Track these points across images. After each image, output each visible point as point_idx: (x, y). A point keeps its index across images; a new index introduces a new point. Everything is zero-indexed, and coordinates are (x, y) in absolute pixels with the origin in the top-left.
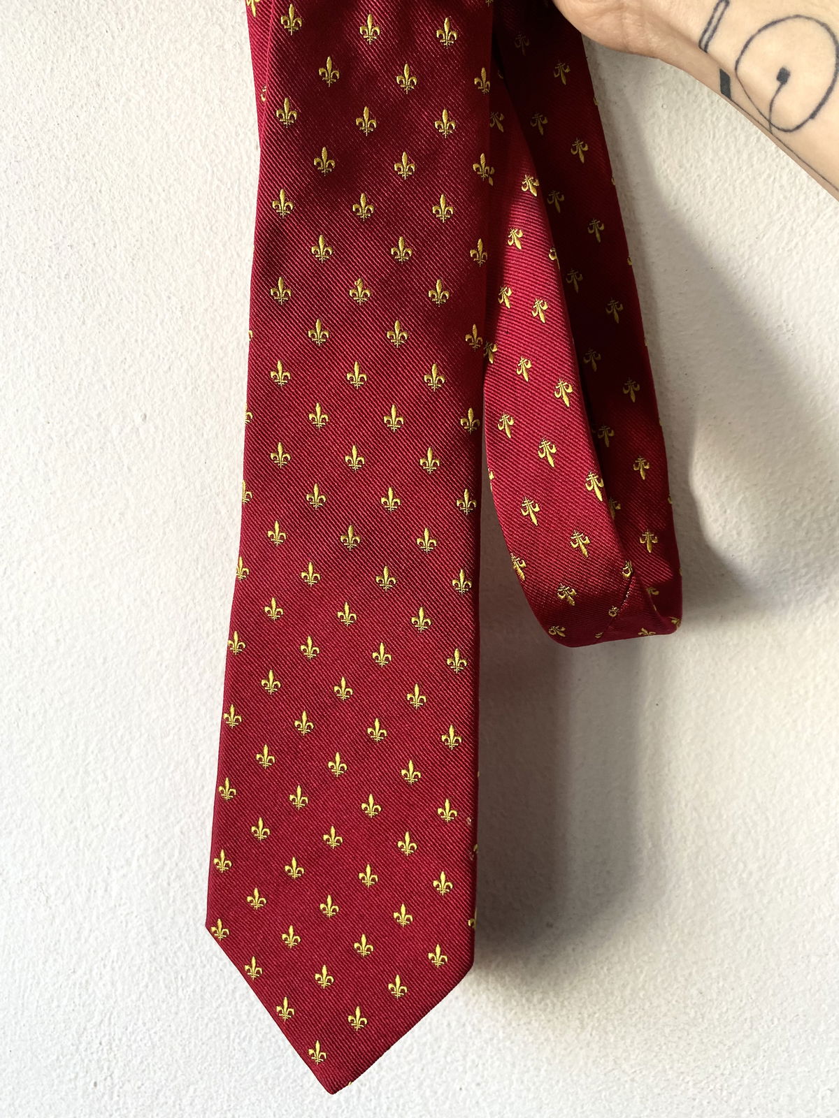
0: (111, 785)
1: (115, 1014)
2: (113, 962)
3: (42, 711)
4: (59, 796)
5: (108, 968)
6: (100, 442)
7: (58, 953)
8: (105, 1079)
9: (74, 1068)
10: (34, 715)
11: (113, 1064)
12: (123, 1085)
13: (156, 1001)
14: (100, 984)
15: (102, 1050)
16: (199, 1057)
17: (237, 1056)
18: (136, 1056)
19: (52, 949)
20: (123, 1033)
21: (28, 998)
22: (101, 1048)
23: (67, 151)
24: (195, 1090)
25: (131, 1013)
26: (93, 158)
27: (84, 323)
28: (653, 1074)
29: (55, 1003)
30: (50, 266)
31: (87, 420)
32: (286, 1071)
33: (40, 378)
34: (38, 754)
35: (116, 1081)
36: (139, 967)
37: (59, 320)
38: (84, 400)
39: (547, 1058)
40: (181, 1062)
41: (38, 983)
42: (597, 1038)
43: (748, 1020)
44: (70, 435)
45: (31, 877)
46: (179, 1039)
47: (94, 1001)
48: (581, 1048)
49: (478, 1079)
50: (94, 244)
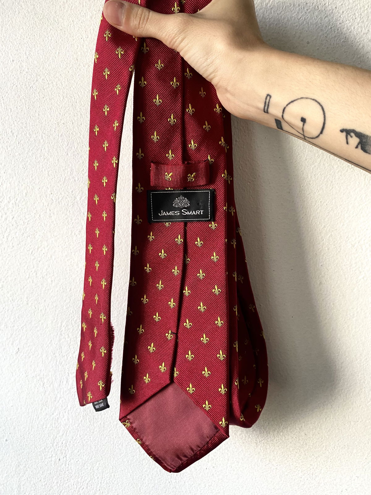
0: (71, 339)
1: (68, 432)
2: (69, 411)
3: (45, 309)
4: (50, 343)
5: (67, 413)
6: (72, 202)
7: (47, 406)
8: (64, 458)
9: (51, 453)
10: (41, 310)
11: (67, 452)
12: (71, 460)
13: (85, 427)
14: (63, 419)
15: (63, 446)
16: (102, 450)
17: (117, 451)
18: (76, 449)
19: (44, 404)
20: (71, 440)
21: (34, 423)
22: (62, 445)
23: (64, 85)
24: (99, 464)
25: (75, 432)
26: (74, 88)
27: (67, 154)
28: (285, 466)
29: (44, 427)
30: (55, 131)
31: (67, 193)
32: (136, 458)
33: (49, 176)
34: (42, 326)
35: (67, 459)
36: (79, 413)
37: (57, 152)
38: (66, 185)
39: (242, 458)
40: (94, 452)
41: (38, 418)
42: (263, 451)
43: (325, 447)
44: (60, 199)
45: (37, 375)
46: (94, 443)
47: (60, 426)
48: (256, 455)
49: (214, 465)
50: (73, 123)
